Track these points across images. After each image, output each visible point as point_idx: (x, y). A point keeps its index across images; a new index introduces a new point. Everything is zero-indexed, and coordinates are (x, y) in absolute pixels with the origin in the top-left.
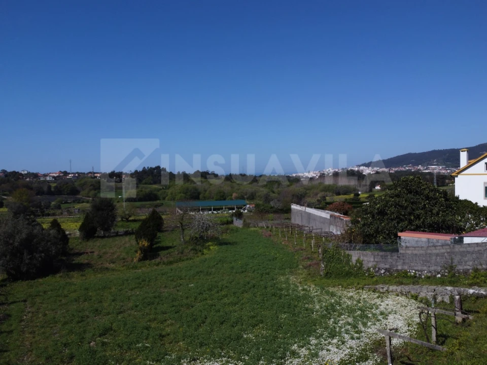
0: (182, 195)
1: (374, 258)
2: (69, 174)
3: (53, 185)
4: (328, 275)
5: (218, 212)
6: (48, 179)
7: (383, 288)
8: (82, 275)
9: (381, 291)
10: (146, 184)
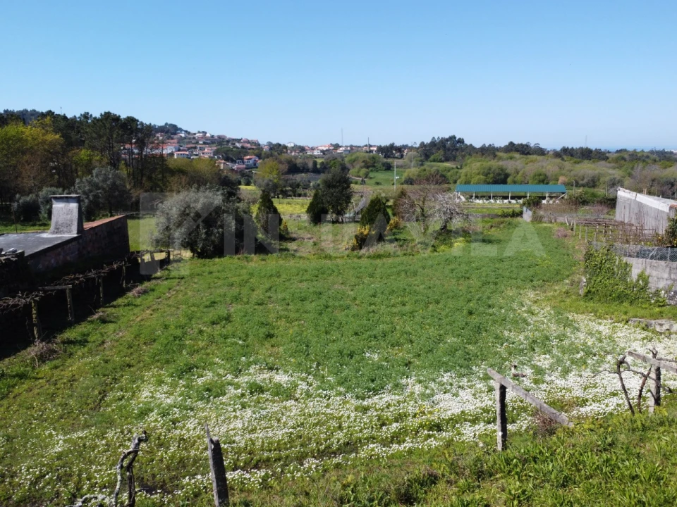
0: (482, 177)
1: (670, 274)
2: (341, 147)
3: (319, 161)
4: (589, 295)
5: (519, 201)
6: (316, 153)
7: (661, 325)
8: (263, 260)
9: (658, 329)
10: (434, 161)
